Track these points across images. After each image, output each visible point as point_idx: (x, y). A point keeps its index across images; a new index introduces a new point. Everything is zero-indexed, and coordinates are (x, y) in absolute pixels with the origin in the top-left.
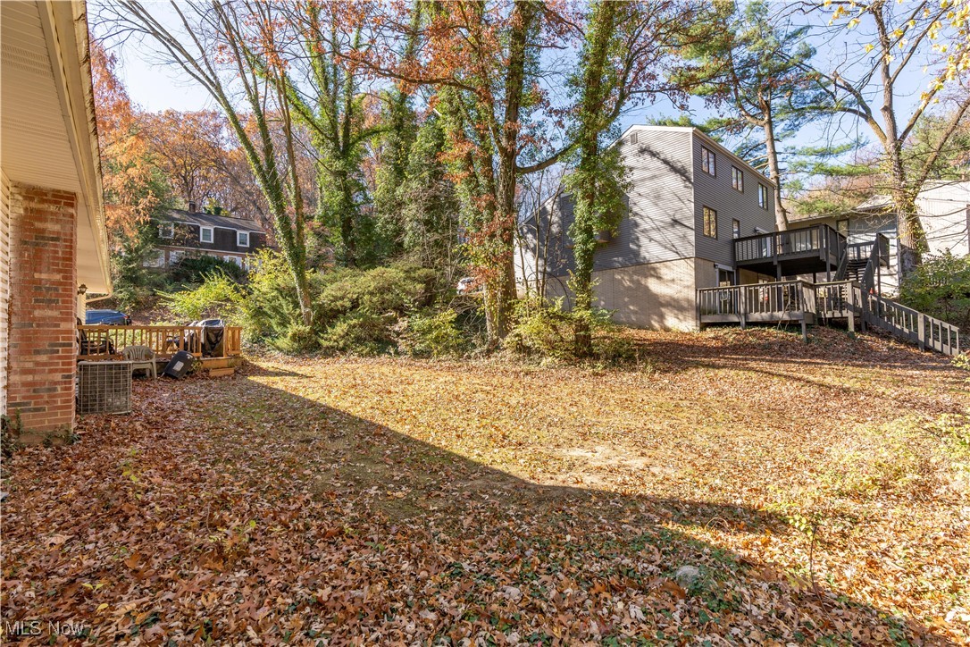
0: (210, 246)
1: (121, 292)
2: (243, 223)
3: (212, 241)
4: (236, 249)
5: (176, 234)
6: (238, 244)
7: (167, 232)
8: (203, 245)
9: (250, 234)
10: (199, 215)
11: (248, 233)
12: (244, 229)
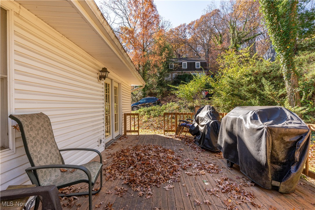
0: (186, 70)
1: (158, 90)
2: (197, 59)
3: (187, 68)
4: (195, 69)
5: (174, 66)
6: (196, 68)
7: (171, 67)
8: (184, 70)
9: (201, 62)
10: (182, 59)
11: (199, 62)
12: (198, 61)
